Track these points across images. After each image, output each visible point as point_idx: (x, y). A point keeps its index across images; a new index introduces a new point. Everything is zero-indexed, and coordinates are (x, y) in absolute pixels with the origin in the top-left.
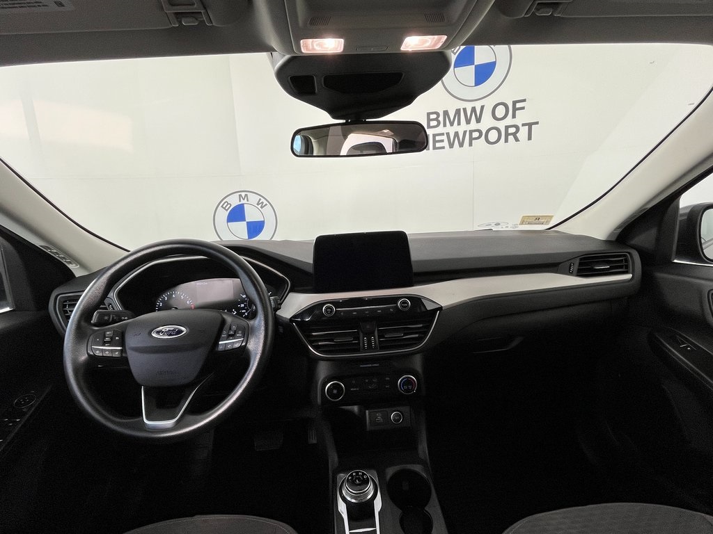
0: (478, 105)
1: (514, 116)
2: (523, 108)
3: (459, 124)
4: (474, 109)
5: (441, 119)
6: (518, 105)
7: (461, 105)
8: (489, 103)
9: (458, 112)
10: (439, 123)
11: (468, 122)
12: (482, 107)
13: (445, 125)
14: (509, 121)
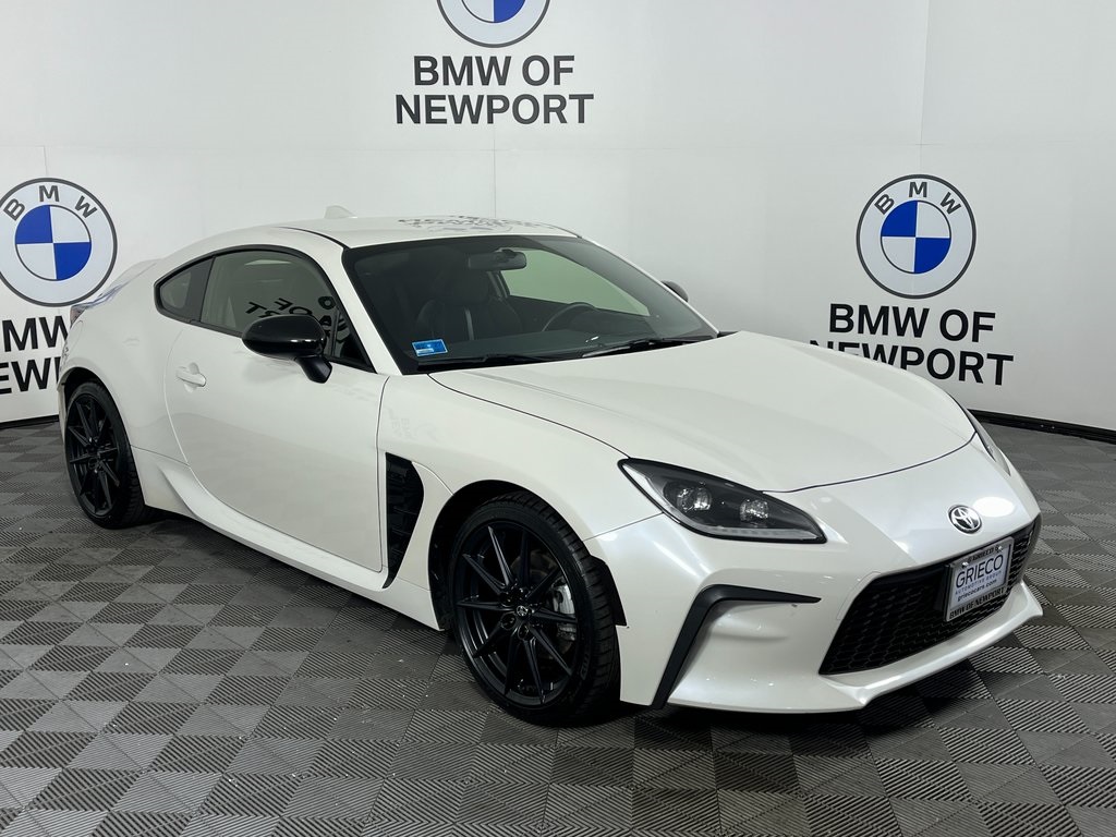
0: (501, 55)
1: (557, 82)
2: (570, 70)
3: (470, 82)
4: (493, 61)
5: (439, 69)
6: (563, 64)
7: (474, 51)
8: (519, 54)
9: (467, 61)
10: (436, 76)
11: (485, 81)
12: (508, 60)
13: (446, 82)
14: (549, 87)
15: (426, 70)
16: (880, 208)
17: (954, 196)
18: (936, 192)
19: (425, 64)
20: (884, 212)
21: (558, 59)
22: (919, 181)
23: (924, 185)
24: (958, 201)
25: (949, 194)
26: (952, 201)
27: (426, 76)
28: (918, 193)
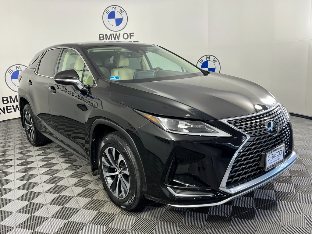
0: (118, 33)
1: (130, 38)
2: (133, 36)
3: (111, 39)
4: (116, 34)
5: (105, 37)
6: (131, 35)
7: (112, 33)
8: (122, 33)
9: (111, 35)
10: (104, 38)
11: (115, 39)
12: (119, 34)
13: (106, 40)
14: (129, 40)
15: (101, 37)
16: (200, 62)
17: (215, 59)
18: (212, 58)
19: (101, 36)
20: (201, 63)
21: (130, 34)
22: (208, 56)
23: (209, 57)
24: (216, 60)
25: (214, 59)
26: (215, 60)
27: (102, 38)
28: (208, 59)
